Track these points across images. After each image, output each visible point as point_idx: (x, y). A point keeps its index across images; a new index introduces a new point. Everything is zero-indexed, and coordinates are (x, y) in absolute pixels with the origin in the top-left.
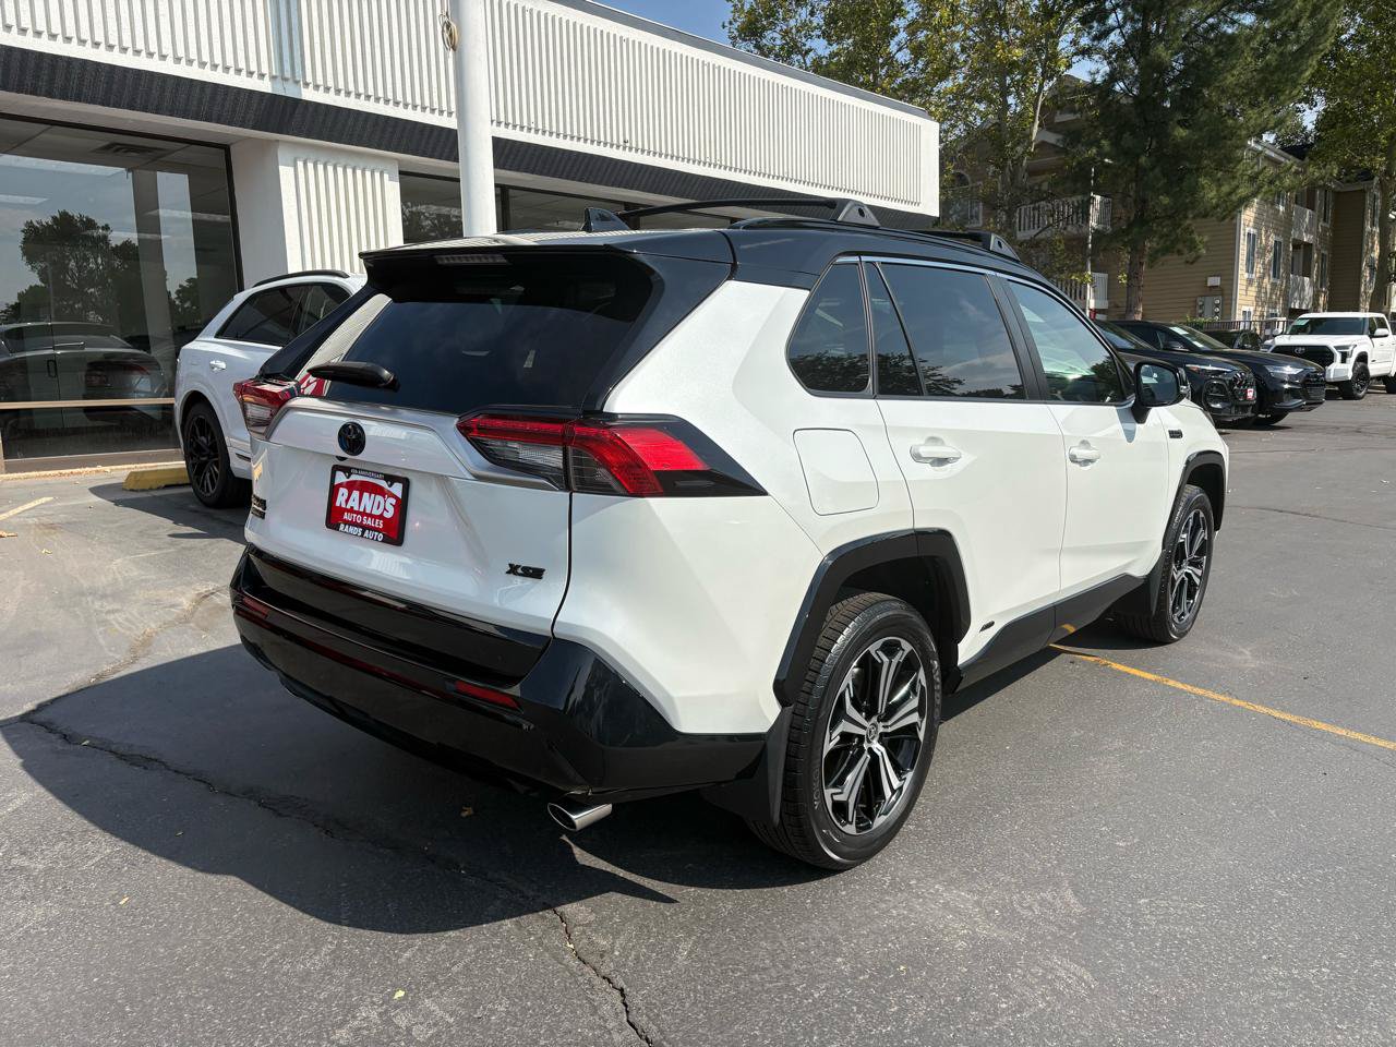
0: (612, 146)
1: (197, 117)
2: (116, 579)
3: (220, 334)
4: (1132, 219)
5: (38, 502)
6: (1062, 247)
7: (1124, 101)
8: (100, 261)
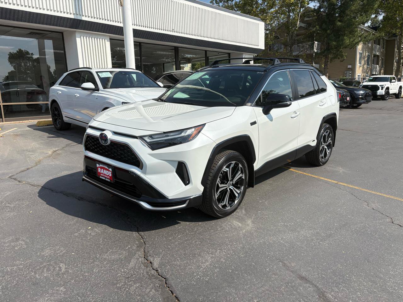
0: (169, 31)
1: (53, 25)
2: (33, 147)
3: (60, 84)
4: (325, 49)
5: (13, 129)
6: (305, 57)
7: (323, 14)
8: (30, 63)
